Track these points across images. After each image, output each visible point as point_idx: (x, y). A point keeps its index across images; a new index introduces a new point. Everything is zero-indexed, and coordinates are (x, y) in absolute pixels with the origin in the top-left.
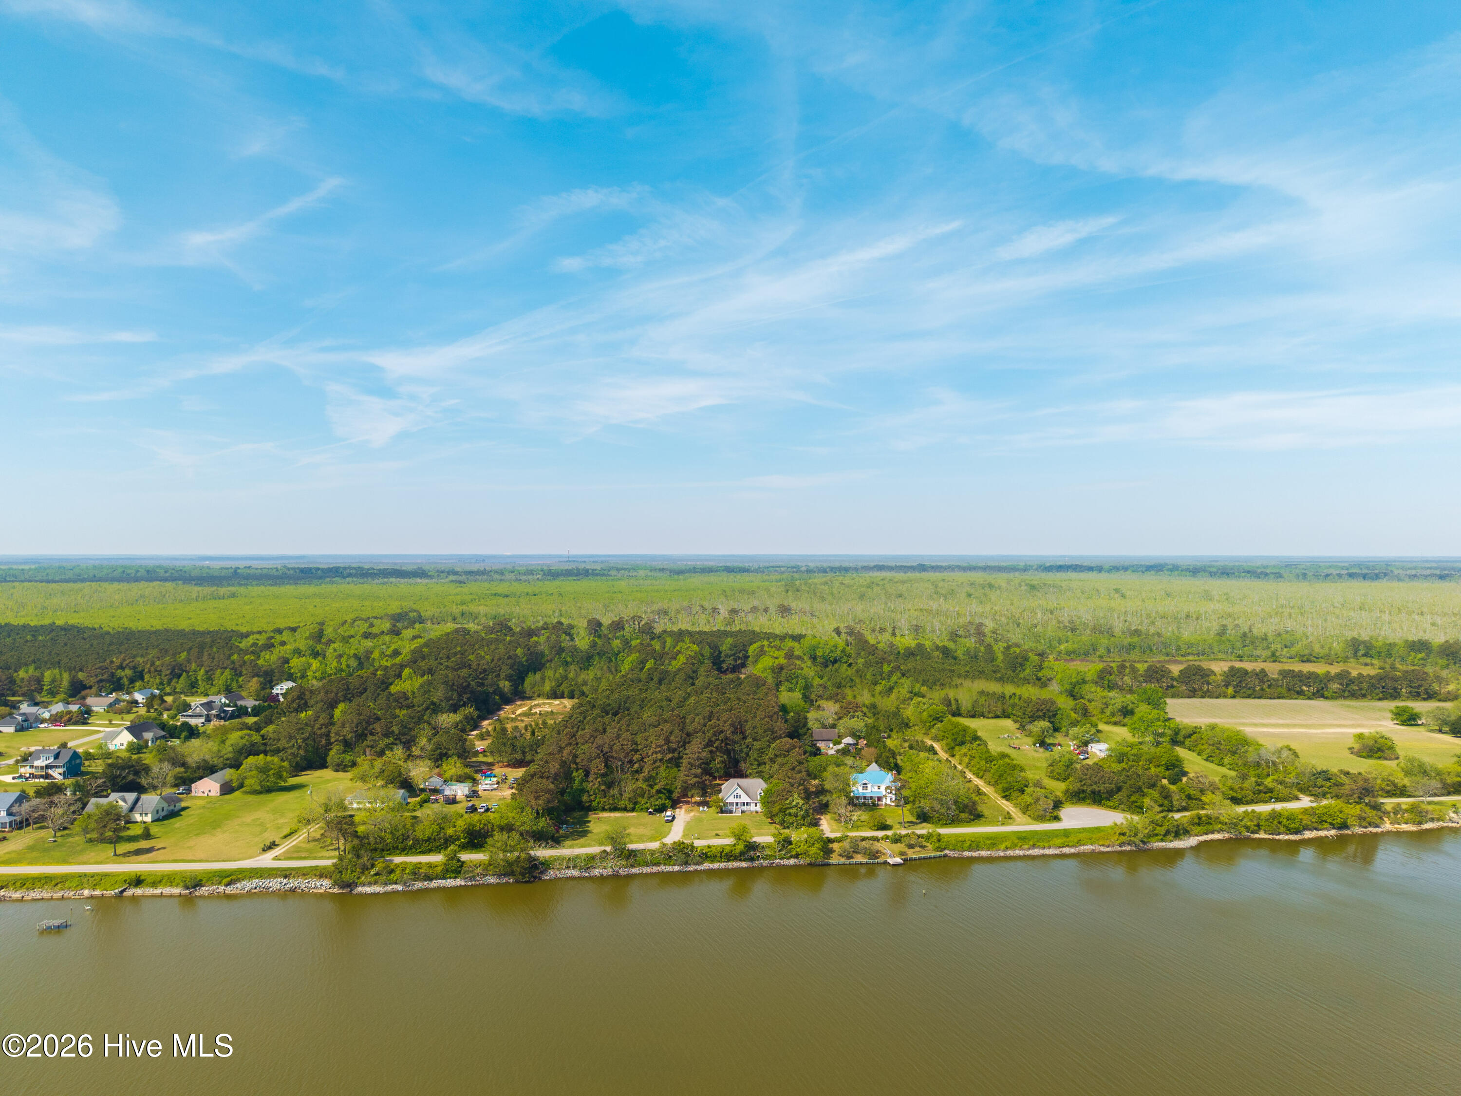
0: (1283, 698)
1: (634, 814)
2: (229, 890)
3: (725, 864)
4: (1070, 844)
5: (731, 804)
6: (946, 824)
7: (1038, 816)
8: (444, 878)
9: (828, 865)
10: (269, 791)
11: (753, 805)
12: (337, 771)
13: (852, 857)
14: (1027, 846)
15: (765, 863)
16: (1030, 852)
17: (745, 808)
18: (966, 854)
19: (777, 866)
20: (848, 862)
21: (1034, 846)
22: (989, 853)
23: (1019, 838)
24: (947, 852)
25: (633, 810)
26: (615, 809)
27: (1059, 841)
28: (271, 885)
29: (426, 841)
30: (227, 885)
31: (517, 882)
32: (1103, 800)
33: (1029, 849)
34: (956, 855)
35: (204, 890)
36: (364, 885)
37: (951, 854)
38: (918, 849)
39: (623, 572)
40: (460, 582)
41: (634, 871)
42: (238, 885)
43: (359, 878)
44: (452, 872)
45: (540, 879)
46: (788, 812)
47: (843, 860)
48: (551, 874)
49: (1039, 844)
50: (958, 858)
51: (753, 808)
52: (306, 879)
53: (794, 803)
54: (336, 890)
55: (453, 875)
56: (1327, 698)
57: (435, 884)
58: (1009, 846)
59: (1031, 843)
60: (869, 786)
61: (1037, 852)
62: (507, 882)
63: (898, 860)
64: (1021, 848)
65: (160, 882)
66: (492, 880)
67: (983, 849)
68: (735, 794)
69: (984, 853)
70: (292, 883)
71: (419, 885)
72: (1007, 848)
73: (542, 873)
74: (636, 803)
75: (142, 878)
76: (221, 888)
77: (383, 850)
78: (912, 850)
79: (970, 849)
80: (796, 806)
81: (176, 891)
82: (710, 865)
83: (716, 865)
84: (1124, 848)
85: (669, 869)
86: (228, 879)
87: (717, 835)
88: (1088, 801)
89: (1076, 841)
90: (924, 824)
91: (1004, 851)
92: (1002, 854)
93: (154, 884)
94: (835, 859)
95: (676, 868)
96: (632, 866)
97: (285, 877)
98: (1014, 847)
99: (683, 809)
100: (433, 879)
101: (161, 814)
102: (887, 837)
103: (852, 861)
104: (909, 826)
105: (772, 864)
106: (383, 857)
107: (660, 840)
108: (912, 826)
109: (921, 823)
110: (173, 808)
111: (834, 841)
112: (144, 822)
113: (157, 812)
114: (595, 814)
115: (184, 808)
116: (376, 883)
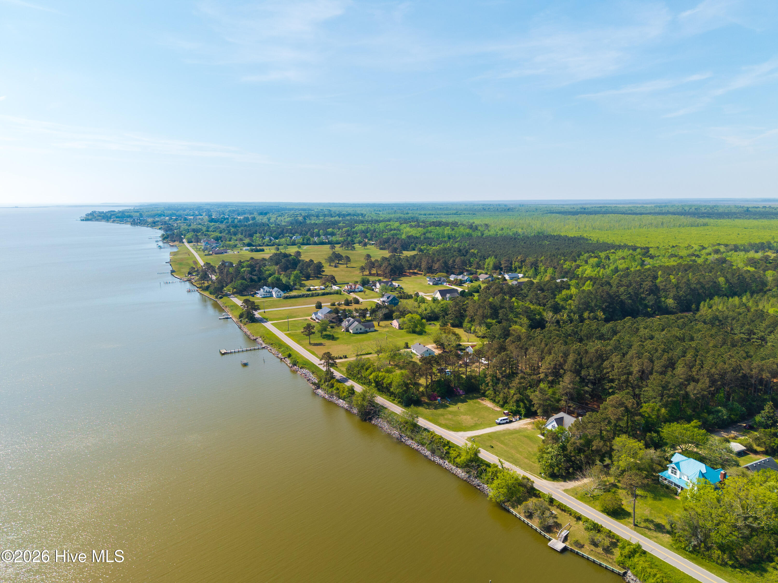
1: (498, 409)
2: (299, 371)
3: (454, 467)
8: (344, 400)
9: (508, 511)
10: (414, 332)
12: (465, 330)
19: (479, 489)
25: (502, 406)
26: (493, 400)
28: (307, 374)
29: (364, 378)
30: (300, 368)
35: (294, 368)
36: (321, 389)
38: (600, 550)
41: (409, 442)
42: (302, 370)
43: (322, 385)
44: (347, 398)
45: (370, 422)
48: (377, 421)
52: (315, 377)
53: (550, 450)
57: (338, 401)
60: (678, 472)
63: (560, 546)
65: (293, 359)
66: (355, 411)
68: (552, 424)
70: (311, 377)
71: (334, 399)
73: (375, 418)
77: (354, 376)
80: (550, 453)
82: (446, 463)
83: (449, 466)
86: (302, 366)
95: (428, 453)
96: (412, 439)
97: (313, 373)
99: (533, 421)
100: (340, 398)
101: (359, 331)
102: (587, 521)
103: (527, 521)
104: (646, 528)
105: (479, 486)
106: (350, 379)
107: (457, 431)
108: (650, 529)
109: (668, 532)
110: (368, 329)
111: (540, 497)
112: (350, 333)
113: (357, 329)
114: (482, 400)
115: (376, 331)
116: (325, 389)
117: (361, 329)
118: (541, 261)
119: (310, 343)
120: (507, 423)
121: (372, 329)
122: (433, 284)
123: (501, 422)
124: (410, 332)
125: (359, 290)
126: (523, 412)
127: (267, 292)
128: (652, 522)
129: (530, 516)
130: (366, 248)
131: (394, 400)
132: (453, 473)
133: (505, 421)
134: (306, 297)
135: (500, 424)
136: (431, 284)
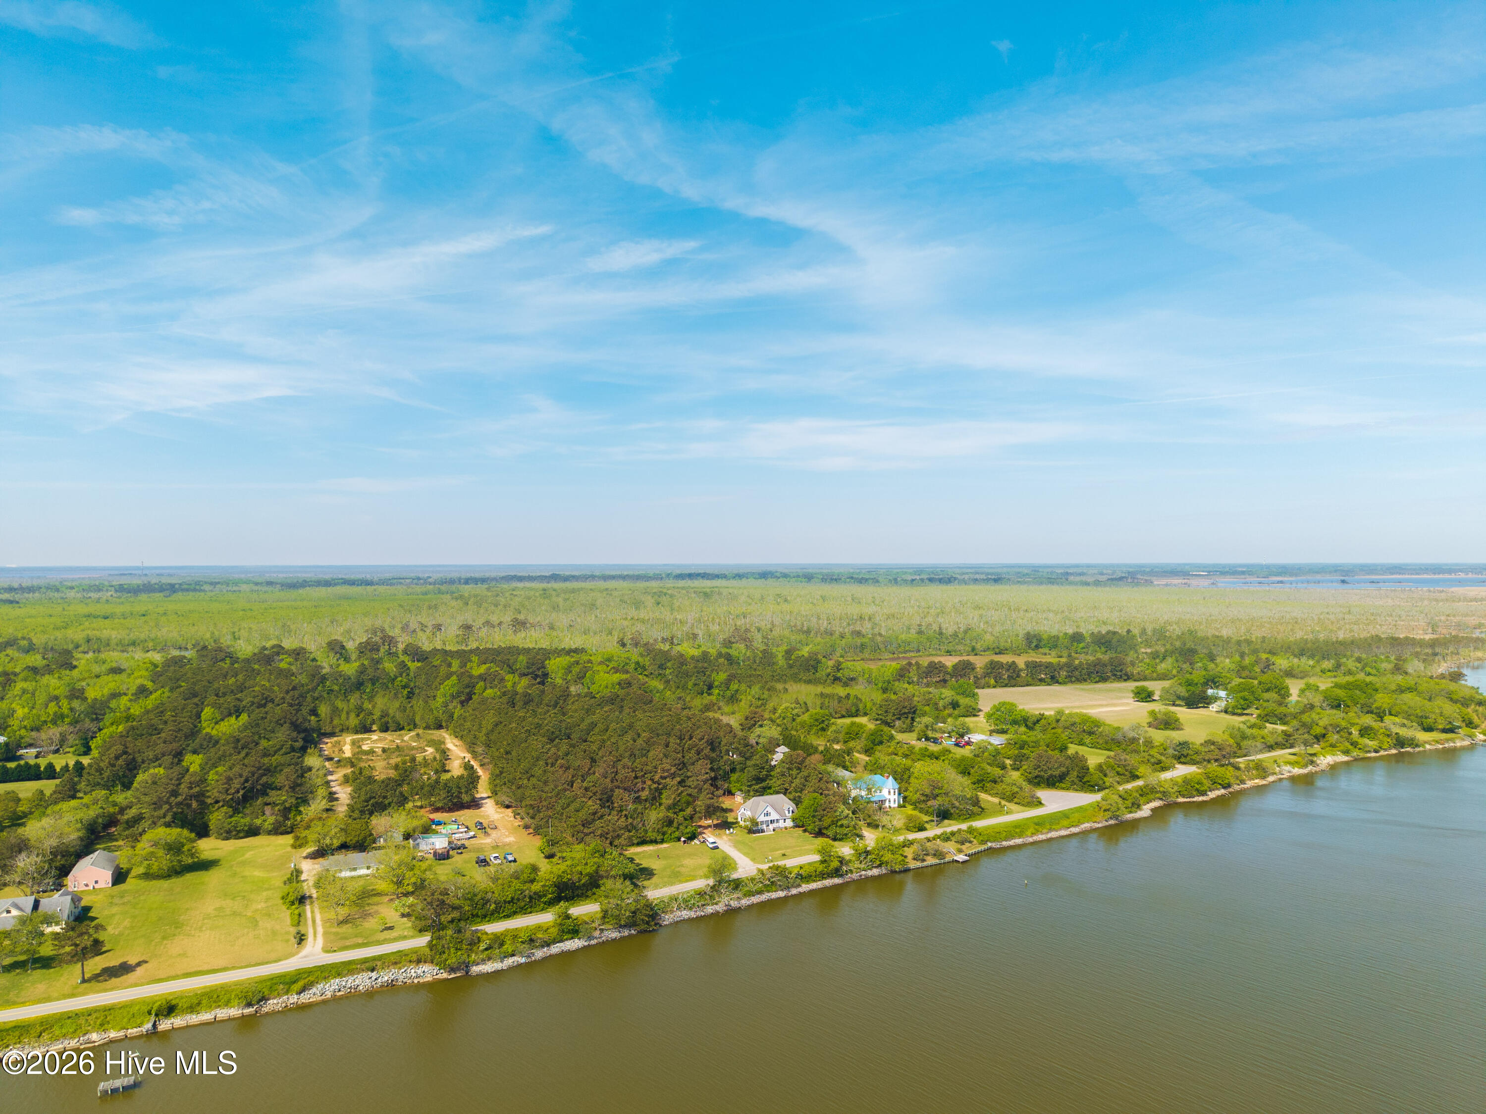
0: (1030, 685)
1: (665, 845)
2: (305, 998)
3: (821, 883)
4: (1074, 824)
5: (762, 822)
6: (966, 819)
7: (1029, 803)
8: (561, 941)
9: (910, 870)
10: (177, 872)
11: (781, 822)
12: (227, 839)
13: (923, 860)
14: (1045, 831)
15: (855, 876)
16: (1049, 835)
17: (775, 825)
18: (1005, 844)
20: (923, 865)
21: (1050, 830)
22: (1021, 840)
23: (1036, 824)
24: (989, 844)
27: (1065, 823)
28: (357, 982)
29: (509, 902)
30: (299, 993)
31: (640, 932)
32: (1057, 782)
33: (1048, 832)
34: (998, 846)
35: (274, 1004)
36: (478, 964)
37: (993, 845)
38: (968, 845)
41: (745, 902)
42: (314, 990)
44: (569, 932)
46: (839, 823)
47: (919, 864)
48: (667, 919)
49: (1053, 827)
50: (1000, 848)
51: (781, 824)
52: (400, 969)
53: (844, 814)
54: (446, 976)
55: (570, 936)
56: (1060, 683)
57: (555, 949)
59: (1047, 827)
61: (1053, 834)
62: (630, 936)
63: (964, 857)
65: (199, 1004)
66: (613, 934)
67: (1015, 837)
68: (766, 811)
69: (1019, 841)
70: (386, 976)
71: (539, 954)
72: (1033, 834)
73: (660, 918)
74: (664, 834)
75: (173, 1002)
76: (293, 999)
78: (965, 846)
79: (1007, 839)
80: (846, 817)
81: (234, 1012)
82: (810, 886)
83: (814, 886)
84: (1110, 823)
85: (774, 895)
86: (300, 984)
87: (784, 855)
88: (1043, 786)
89: (1077, 820)
90: (946, 821)
91: (1031, 837)
92: (1031, 840)
93: (193, 1008)
94: (912, 864)
95: (781, 893)
97: (373, 970)
98: (1035, 832)
100: (548, 945)
103: (927, 863)
116: (489, 959)
119: (83, 982)
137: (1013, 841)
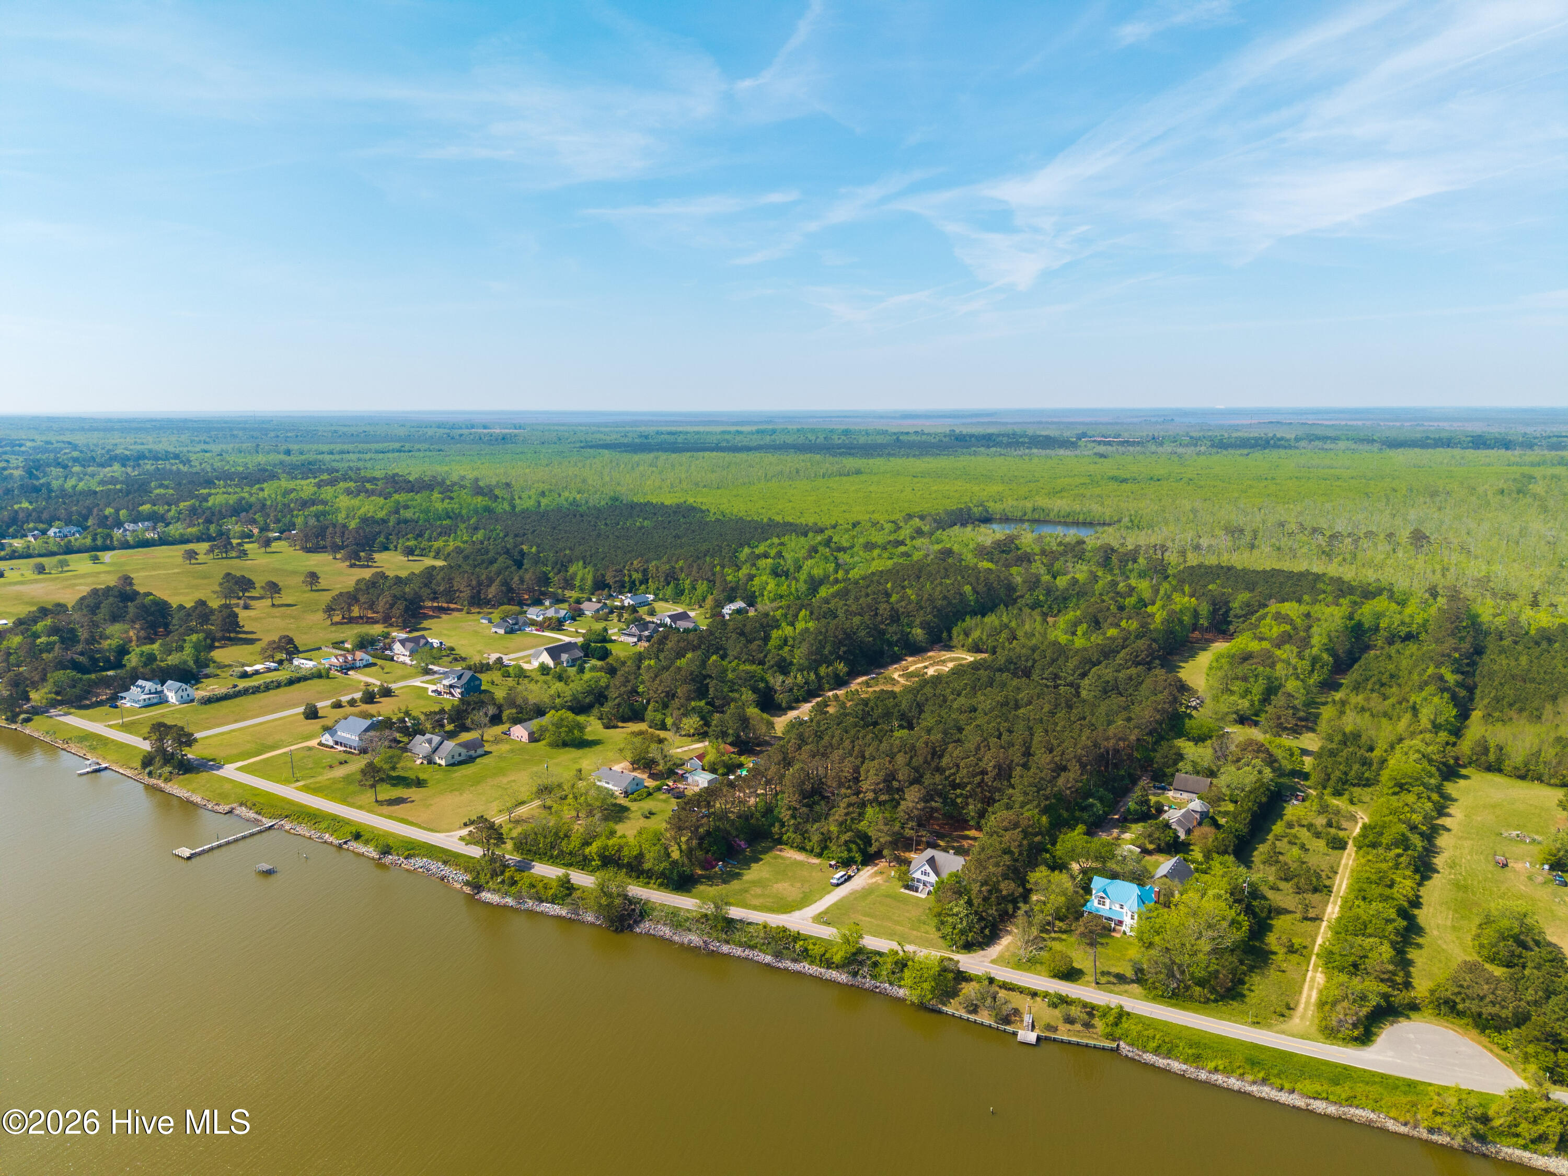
1: (816, 861)
3: (823, 970)
5: (919, 881)
6: (1162, 997)
7: (1326, 1028)
8: (553, 902)
9: (940, 1012)
10: (565, 744)
13: (976, 1012)
14: (1250, 1078)
16: (1254, 1089)
18: (1149, 1058)
19: (880, 993)
20: (966, 1016)
22: (1184, 1067)
23: (1248, 1060)
24: (1119, 1044)
25: (820, 855)
26: (802, 849)
27: (1313, 1087)
28: (432, 867)
30: (405, 857)
31: (609, 928)
33: (1256, 1083)
34: (1130, 1055)
35: (389, 858)
36: (489, 891)
37: (1126, 1049)
38: (1078, 1027)
39: (1316, 443)
40: (1102, 456)
41: (725, 949)
42: (413, 860)
43: (487, 883)
44: (561, 896)
45: (631, 931)
46: (945, 919)
47: (962, 1012)
48: (645, 926)
50: (1133, 1059)
52: (457, 869)
53: (955, 910)
54: (467, 890)
55: (561, 900)
58: (1221, 1067)
59: (1261, 1075)
60: (1107, 901)
63: (1032, 1037)
64: (1241, 1077)
65: (372, 840)
66: (590, 918)
67: (1177, 1059)
68: (923, 869)
69: (1176, 1066)
70: (447, 870)
71: (528, 905)
72: (1216, 1070)
73: (637, 923)
75: (363, 833)
76: (401, 860)
77: (535, 853)
78: (1068, 1026)
79: (1156, 1051)
80: (957, 915)
81: (374, 853)
82: (807, 966)
83: (813, 969)
84: (1435, 1138)
85: (761, 957)
86: (409, 853)
88: (1466, 1021)
89: (1346, 1095)
90: (1134, 986)
91: (1210, 1072)
92: (1203, 1076)
93: (366, 842)
94: (953, 1008)
95: (768, 959)
96: (727, 942)
97: (447, 862)
98: (1228, 1072)
99: (876, 868)
100: (543, 902)
101: (457, 759)
102: (1046, 995)
103: (972, 1017)
104: (1109, 983)
105: (876, 987)
106: (533, 861)
107: (790, 912)
108: (1114, 984)
109: (1133, 981)
110: (472, 753)
111: (971, 980)
112: (440, 765)
113: (453, 756)
114: (781, 850)
115: (487, 753)
116: (499, 890)
117: (460, 755)
118: (682, 569)
119: (377, 801)
120: (846, 881)
121: (480, 751)
122: (506, 633)
123: (840, 882)
124: (558, 746)
125: (364, 663)
126: (858, 857)
127: (150, 693)
128: (1109, 973)
129: (974, 1010)
130: (268, 550)
131: (649, 883)
132: (827, 980)
133: (843, 879)
134: (253, 693)
135: (838, 885)
136: (501, 631)
137: (1169, 1061)
